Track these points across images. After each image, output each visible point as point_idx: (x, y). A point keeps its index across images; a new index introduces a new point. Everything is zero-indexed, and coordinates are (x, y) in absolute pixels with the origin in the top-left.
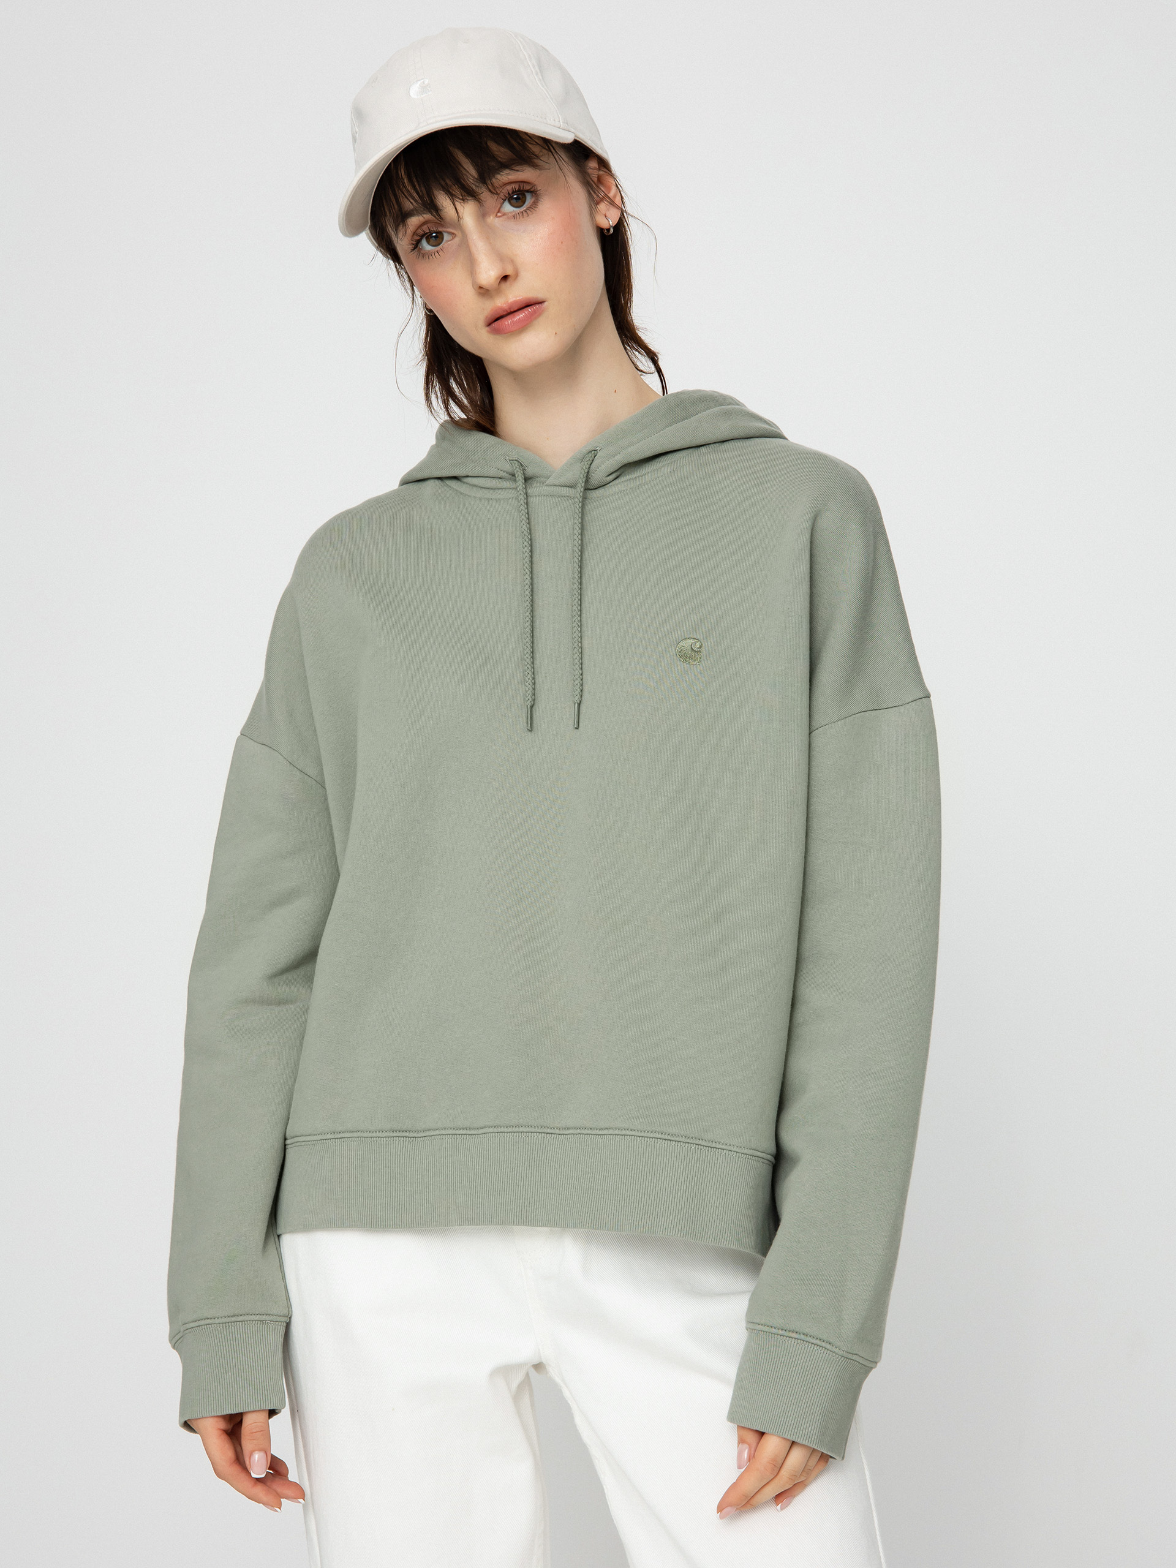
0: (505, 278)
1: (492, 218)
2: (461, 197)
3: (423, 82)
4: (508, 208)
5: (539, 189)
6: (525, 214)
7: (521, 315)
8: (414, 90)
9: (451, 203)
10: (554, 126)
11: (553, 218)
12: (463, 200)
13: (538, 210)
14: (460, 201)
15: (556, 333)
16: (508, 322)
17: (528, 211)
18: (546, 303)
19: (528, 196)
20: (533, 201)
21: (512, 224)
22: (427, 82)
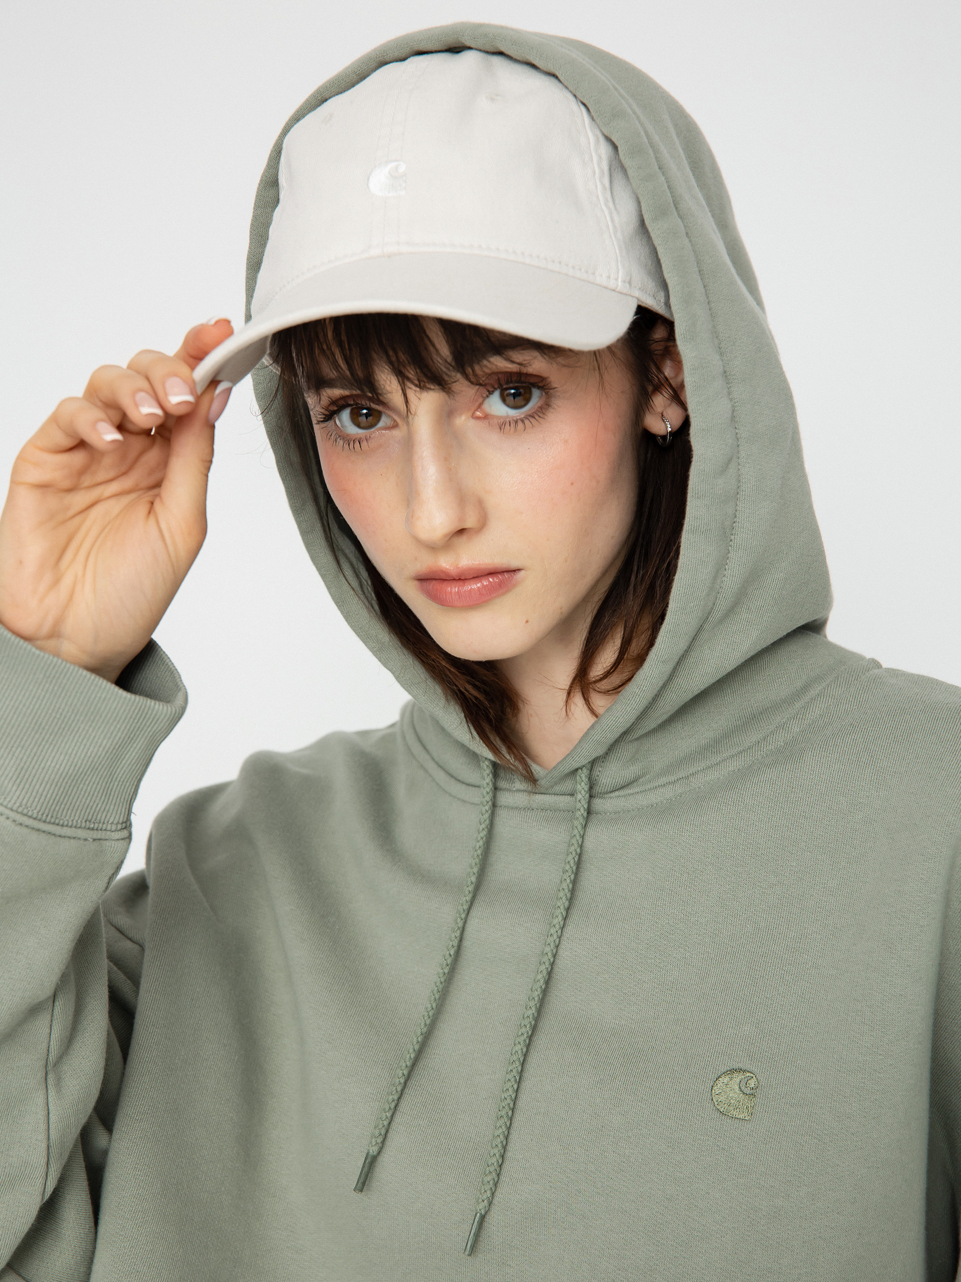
0: (461, 531)
1: (463, 418)
2: (417, 382)
3: (397, 168)
4: (496, 406)
5: (556, 386)
6: (520, 424)
7: (476, 586)
8: (379, 181)
9: (399, 388)
10: (606, 288)
11: (566, 441)
12: (420, 387)
13: (546, 417)
14: (414, 388)
15: (527, 622)
16: (453, 589)
17: (527, 422)
18: (522, 573)
19: (536, 393)
20: (539, 404)
21: (494, 436)
22: (402, 168)
